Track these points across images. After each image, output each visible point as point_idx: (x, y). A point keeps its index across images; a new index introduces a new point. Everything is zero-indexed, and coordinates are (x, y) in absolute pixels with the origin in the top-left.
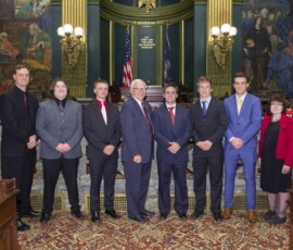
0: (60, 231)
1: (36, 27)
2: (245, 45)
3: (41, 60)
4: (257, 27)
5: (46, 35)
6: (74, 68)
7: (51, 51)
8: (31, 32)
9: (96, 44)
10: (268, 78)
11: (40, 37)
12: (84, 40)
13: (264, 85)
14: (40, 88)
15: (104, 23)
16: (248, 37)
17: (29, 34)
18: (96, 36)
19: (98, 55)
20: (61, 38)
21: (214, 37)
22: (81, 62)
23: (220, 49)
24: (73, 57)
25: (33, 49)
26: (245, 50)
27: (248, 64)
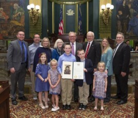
0: (29, 104)
1: (17, 5)
2: (118, 14)
3: (19, 21)
4: (124, 5)
5: (22, 9)
6: (36, 25)
8: (15, 8)
9: (46, 13)
10: (129, 30)
11: (19, 10)
12: (40, 11)
13: (127, 33)
15: (50, 3)
16: (119, 10)
18: (46, 9)
19: (47, 19)
20: (29, 10)
21: (103, 10)
22: (39, 22)
23: (106, 15)
24: (35, 20)
25: (15, 16)
26: (118, 16)
27: (119, 23)
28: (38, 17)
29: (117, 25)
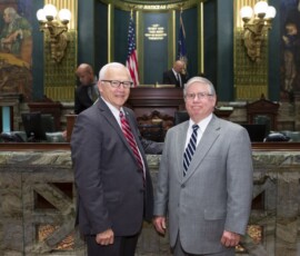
1: (13, 11)
2: (285, 32)
3: (18, 54)
5: (25, 22)
6: (60, 63)
7: (30, 42)
8: (7, 18)
9: (88, 32)
11: (18, 25)
12: (72, 26)
14: (17, 89)
15: (100, 5)
16: (289, 21)
17: (3, 20)
18: (89, 22)
19: (92, 46)
20: (42, 23)
21: (245, 20)
22: (69, 56)
23: (254, 35)
24: (58, 49)
25: (8, 40)
26: (285, 39)
27: (289, 57)
28: (68, 42)
29: (283, 63)
